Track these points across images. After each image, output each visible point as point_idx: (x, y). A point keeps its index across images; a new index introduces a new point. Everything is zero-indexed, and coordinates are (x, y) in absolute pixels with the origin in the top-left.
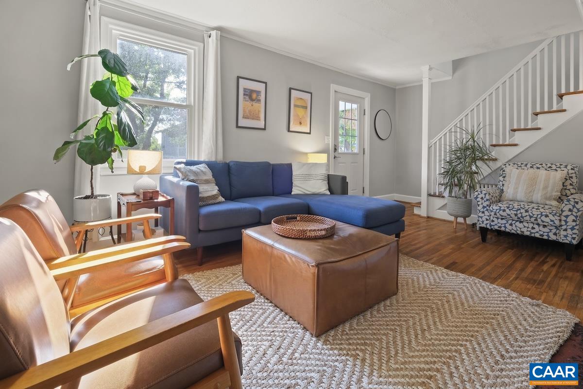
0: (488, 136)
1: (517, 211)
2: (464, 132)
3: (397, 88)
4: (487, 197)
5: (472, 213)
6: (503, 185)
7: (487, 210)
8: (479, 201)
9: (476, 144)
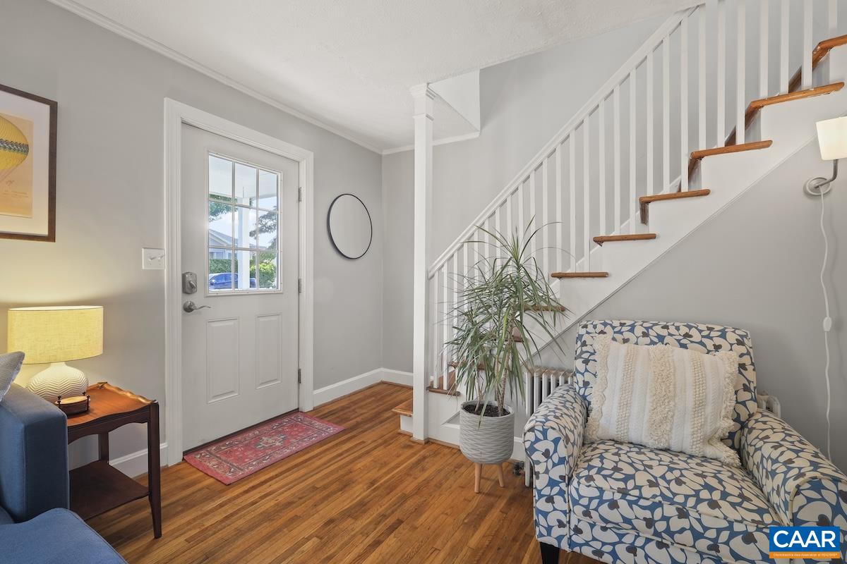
0: (546, 251)
1: (652, 508)
2: (498, 244)
3: (385, 153)
4: (562, 451)
5: (515, 433)
6: (586, 384)
7: (561, 493)
8: (538, 462)
9: (523, 274)
